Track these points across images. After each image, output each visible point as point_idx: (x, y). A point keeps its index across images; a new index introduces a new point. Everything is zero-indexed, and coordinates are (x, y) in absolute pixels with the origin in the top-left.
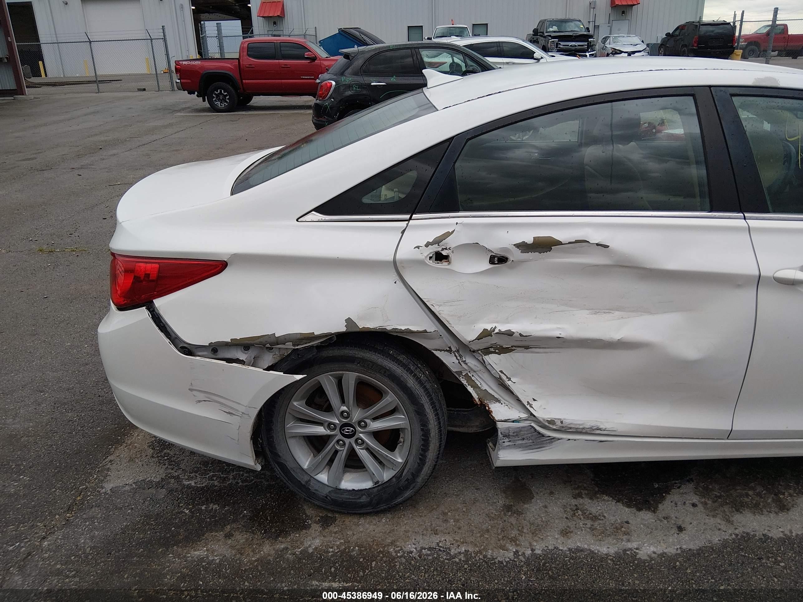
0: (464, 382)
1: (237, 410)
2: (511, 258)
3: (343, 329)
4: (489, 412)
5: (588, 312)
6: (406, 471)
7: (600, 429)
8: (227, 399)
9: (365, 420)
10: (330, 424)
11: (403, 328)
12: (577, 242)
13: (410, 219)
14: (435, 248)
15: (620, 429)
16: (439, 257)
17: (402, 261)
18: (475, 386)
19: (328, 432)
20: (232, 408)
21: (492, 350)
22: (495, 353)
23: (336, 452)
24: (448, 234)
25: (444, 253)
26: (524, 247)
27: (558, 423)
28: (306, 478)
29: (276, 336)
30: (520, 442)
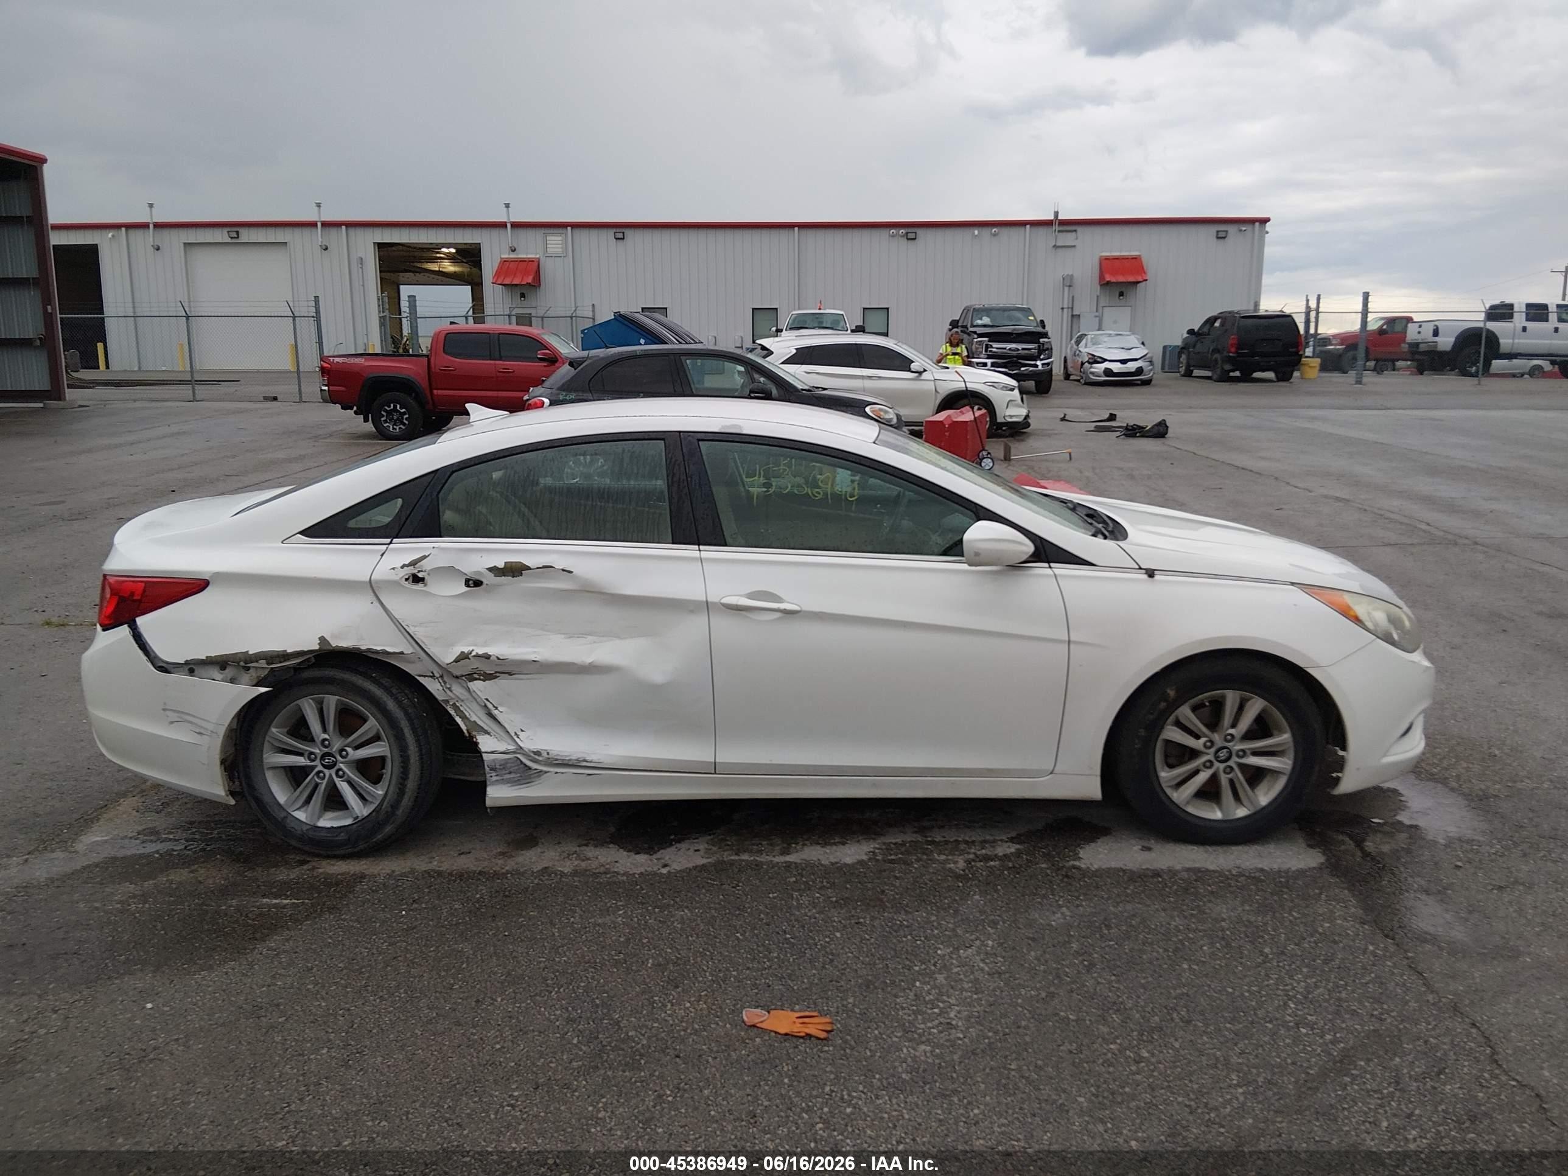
0: (452, 712)
1: (207, 729)
2: (485, 582)
3: (317, 647)
4: (477, 744)
5: (563, 636)
6: (385, 803)
7: (586, 761)
8: (194, 716)
9: (346, 748)
10: (311, 753)
11: (378, 648)
12: (544, 567)
13: (391, 543)
14: (411, 570)
15: (607, 761)
16: (416, 579)
17: (377, 582)
18: (464, 717)
19: (308, 763)
20: (202, 727)
21: (476, 676)
22: (480, 679)
23: (317, 785)
24: (425, 557)
25: (420, 575)
26: (494, 570)
27: (545, 754)
28: (283, 814)
29: (250, 653)
30: (508, 776)
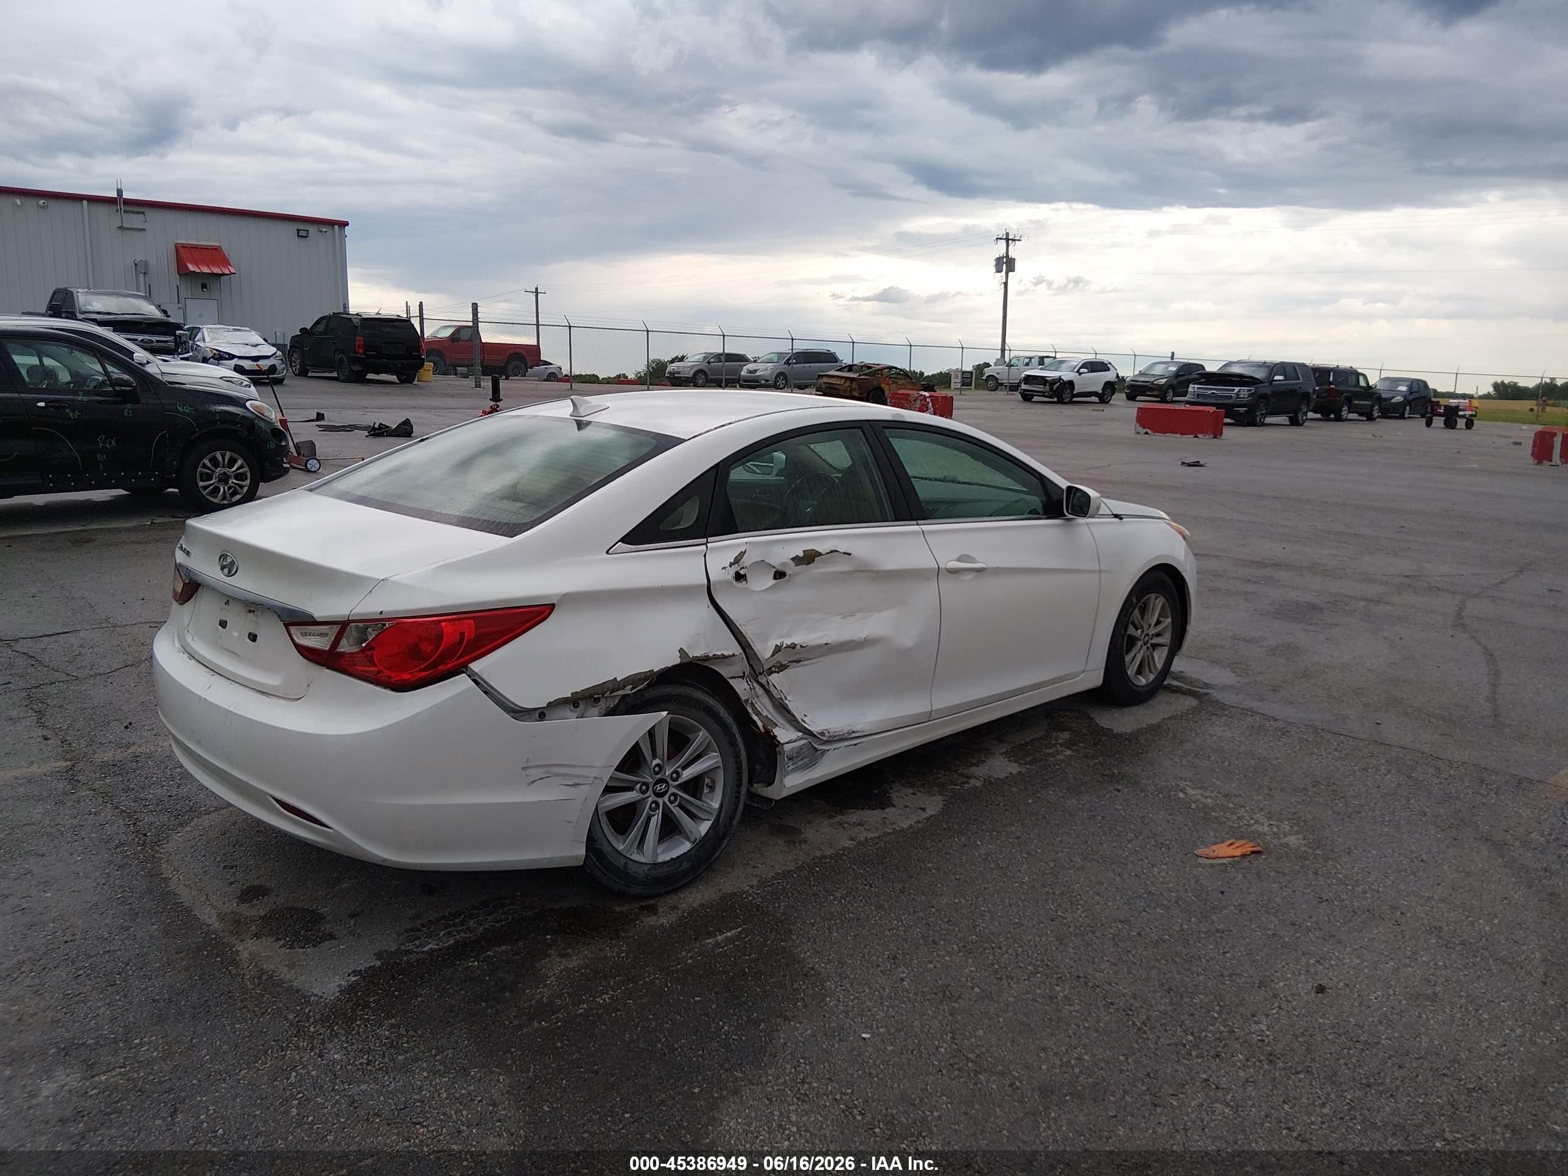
0: (750, 711)
1: (588, 777)
2: (788, 572)
3: (678, 661)
4: (775, 737)
5: (839, 617)
6: (722, 816)
7: (853, 732)
8: (573, 766)
9: (678, 770)
10: (643, 784)
11: (720, 653)
12: (832, 552)
13: (707, 542)
14: (735, 568)
15: (868, 729)
16: (739, 577)
17: (714, 584)
18: (758, 714)
19: (641, 796)
20: (578, 776)
21: (773, 669)
22: (775, 672)
23: (650, 819)
24: (742, 554)
25: (742, 572)
26: (797, 560)
27: (827, 734)
29: (618, 680)
30: (801, 763)
